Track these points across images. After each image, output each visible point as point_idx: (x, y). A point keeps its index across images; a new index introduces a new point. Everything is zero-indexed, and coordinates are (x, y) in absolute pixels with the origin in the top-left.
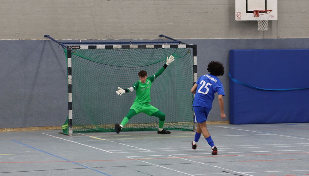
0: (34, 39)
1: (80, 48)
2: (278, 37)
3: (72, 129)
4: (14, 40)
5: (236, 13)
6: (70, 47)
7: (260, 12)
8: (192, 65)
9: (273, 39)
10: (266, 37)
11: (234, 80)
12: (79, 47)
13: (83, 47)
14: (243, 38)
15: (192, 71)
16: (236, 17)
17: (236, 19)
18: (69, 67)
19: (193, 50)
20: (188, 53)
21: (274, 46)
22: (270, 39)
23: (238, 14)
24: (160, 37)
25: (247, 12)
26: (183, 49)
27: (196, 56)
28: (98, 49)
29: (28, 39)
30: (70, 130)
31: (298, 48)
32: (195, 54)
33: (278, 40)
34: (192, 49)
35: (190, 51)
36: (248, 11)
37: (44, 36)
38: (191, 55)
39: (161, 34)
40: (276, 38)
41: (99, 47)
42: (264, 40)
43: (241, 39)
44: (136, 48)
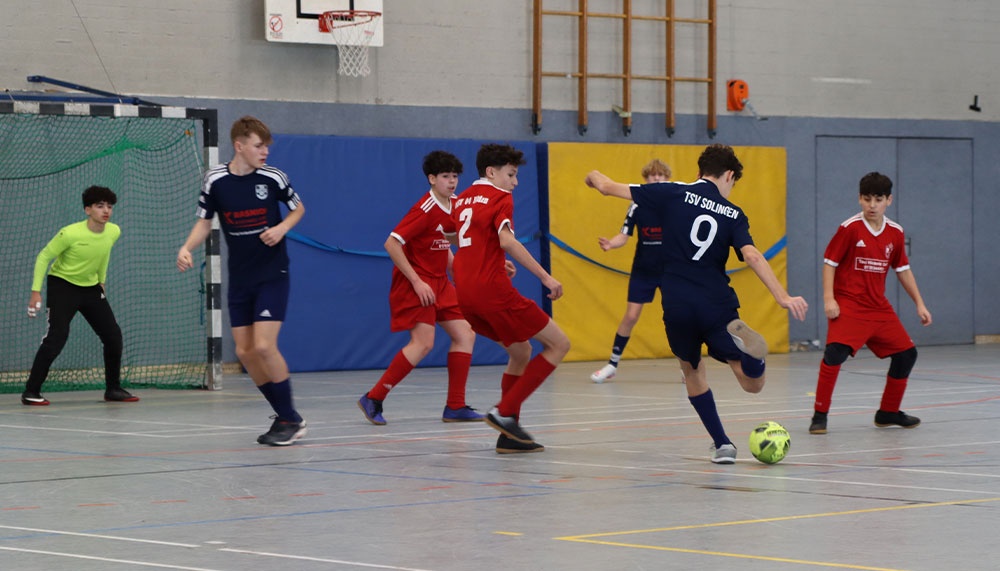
2: (377, 100)
5: (268, 18)
7: (336, 17)
9: (364, 105)
10: (344, 99)
14: (279, 99)
16: (268, 30)
17: (270, 38)
19: (206, 126)
20: (187, 136)
21: (368, 129)
22: (357, 105)
23: (275, 20)
24: (31, 83)
25: (300, 15)
27: (214, 145)
31: (433, 136)
32: (210, 139)
33: (379, 108)
34: (199, 123)
35: (192, 130)
36: (303, 11)
38: (196, 143)
39: (32, 74)
40: (372, 102)
42: (339, 109)
44: (35, 112)
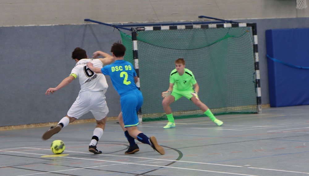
0: (74, 24)
1: (145, 30)
3: (142, 116)
4: (53, 25)
6: (135, 29)
8: (252, 45)
10: (299, 16)
11: (274, 59)
12: (143, 29)
13: (148, 28)
15: (252, 51)
18: (136, 51)
19: (253, 29)
20: (247, 32)
22: (303, 18)
24: (199, 18)
26: (243, 28)
27: (256, 34)
28: (163, 30)
29: (67, 24)
30: (140, 117)
32: (255, 33)
34: (251, 28)
35: (249, 30)
37: (84, 20)
38: (250, 34)
41: (163, 28)
43: (277, 19)
44: (199, 28)
